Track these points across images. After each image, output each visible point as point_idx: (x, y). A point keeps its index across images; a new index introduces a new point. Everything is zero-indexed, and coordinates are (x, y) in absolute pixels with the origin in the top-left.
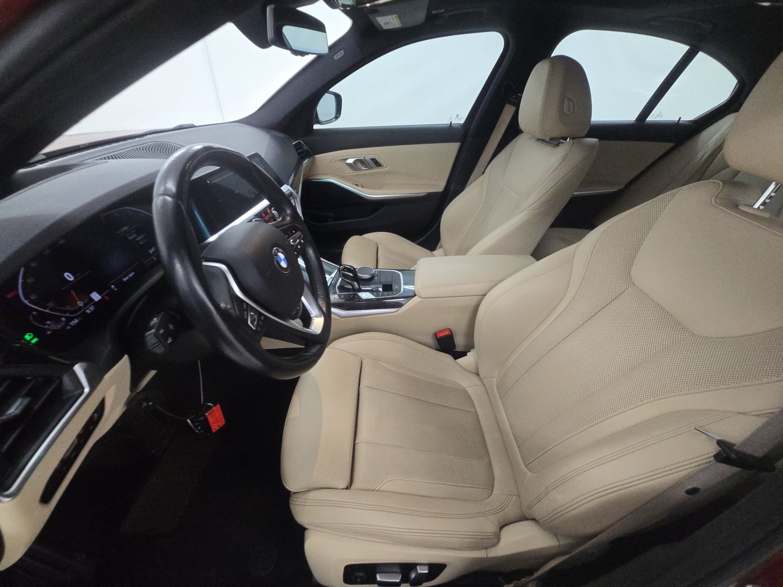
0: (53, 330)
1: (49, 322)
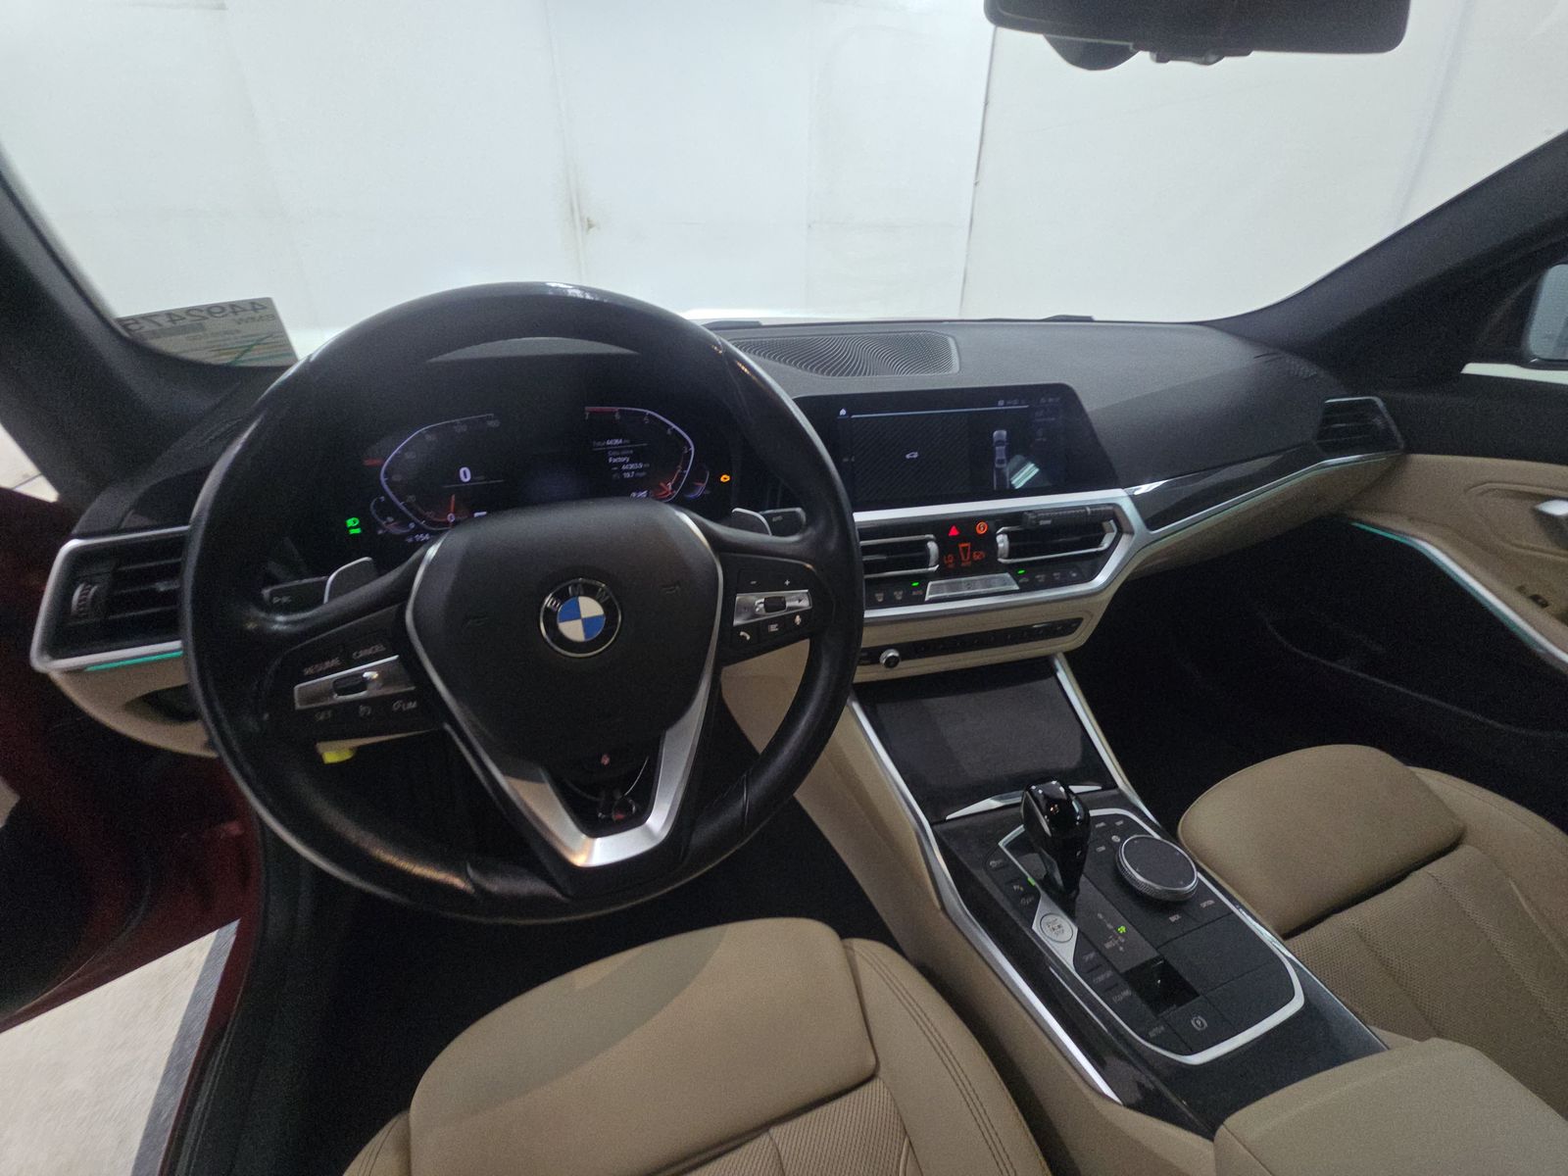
0: (389, 531)
1: (390, 519)
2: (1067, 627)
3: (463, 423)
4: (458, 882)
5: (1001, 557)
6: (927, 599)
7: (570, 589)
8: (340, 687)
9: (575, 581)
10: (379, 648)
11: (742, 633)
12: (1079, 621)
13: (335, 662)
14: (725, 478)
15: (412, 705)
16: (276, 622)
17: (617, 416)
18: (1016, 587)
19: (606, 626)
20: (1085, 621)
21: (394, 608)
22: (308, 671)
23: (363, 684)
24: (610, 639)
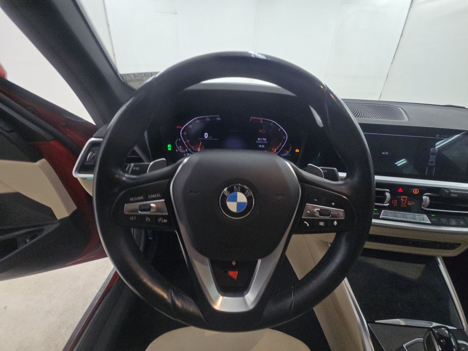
0: (179, 151)
1: (180, 147)
2: (453, 246)
3: (209, 117)
4: (165, 296)
5: (423, 206)
6: (380, 217)
7: (235, 187)
8: (141, 208)
9: (237, 185)
10: (158, 195)
11: (305, 222)
12: (459, 245)
13: (142, 198)
14: (297, 151)
15: (165, 221)
16: (125, 176)
17: (262, 122)
18: (429, 222)
19: (247, 207)
20: (462, 245)
21: (167, 180)
22: (132, 199)
23: (149, 208)
24: (247, 213)
